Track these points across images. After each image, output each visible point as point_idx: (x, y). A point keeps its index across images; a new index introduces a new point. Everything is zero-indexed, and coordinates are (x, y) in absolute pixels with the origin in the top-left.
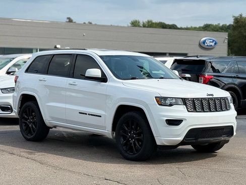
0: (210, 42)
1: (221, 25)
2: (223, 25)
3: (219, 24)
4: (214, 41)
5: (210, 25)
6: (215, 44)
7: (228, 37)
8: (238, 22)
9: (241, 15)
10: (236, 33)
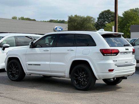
0: (59, 29)
1: (59, 20)
2: (60, 21)
3: (58, 20)
4: (61, 28)
5: (53, 20)
6: (62, 29)
7: (68, 26)
8: (71, 19)
9: (72, 16)
10: (70, 24)
